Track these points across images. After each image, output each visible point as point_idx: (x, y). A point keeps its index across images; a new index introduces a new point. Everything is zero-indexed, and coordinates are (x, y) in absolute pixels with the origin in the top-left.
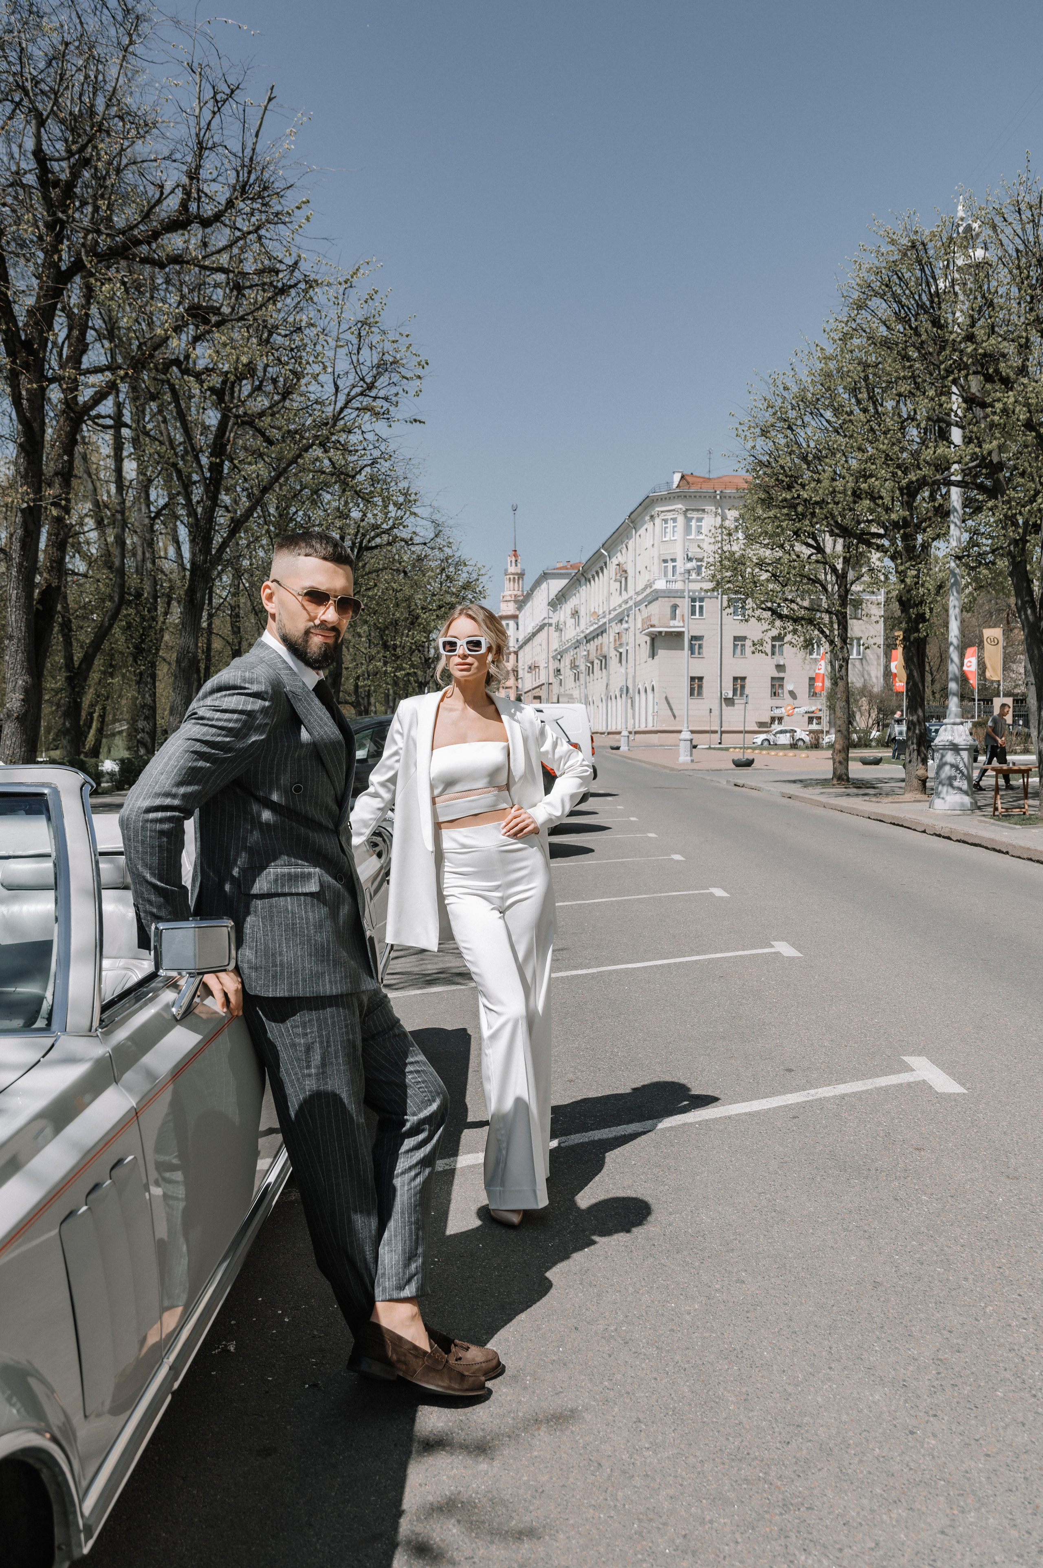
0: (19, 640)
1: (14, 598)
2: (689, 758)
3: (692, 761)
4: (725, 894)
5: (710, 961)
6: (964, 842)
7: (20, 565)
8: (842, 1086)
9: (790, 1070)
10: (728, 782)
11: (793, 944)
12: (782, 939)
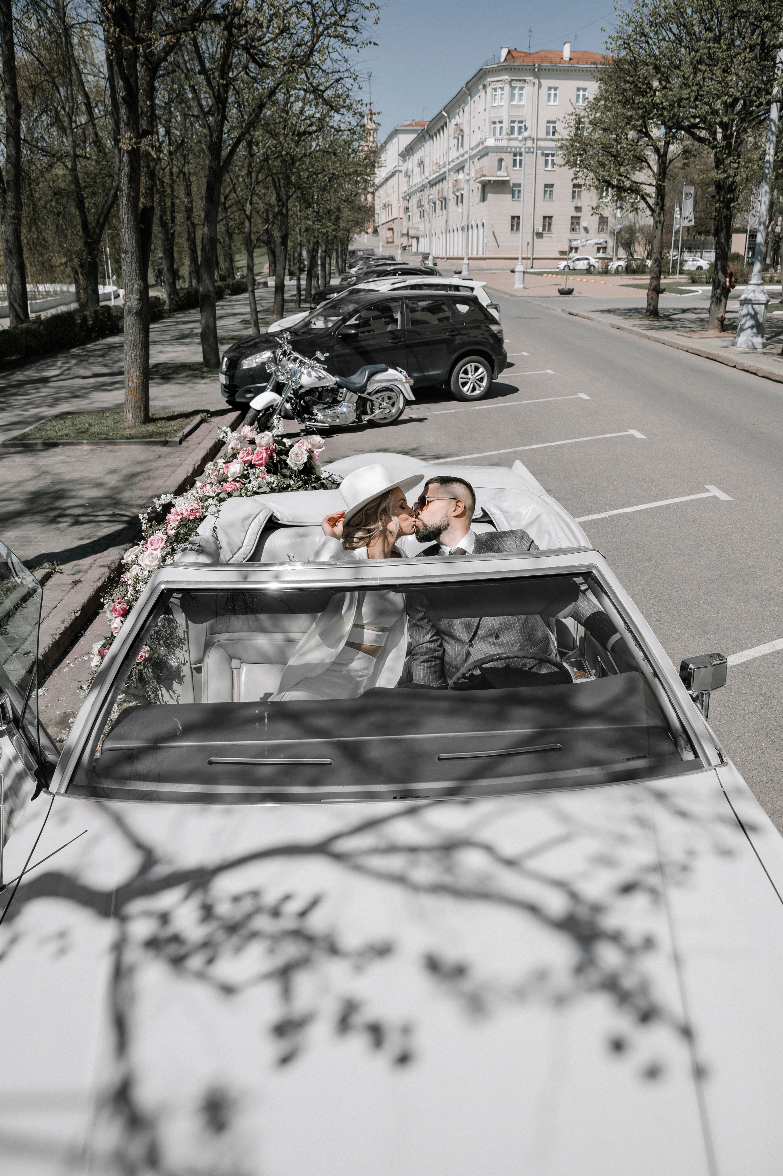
0: (131, 253)
2: (522, 286)
3: (524, 288)
4: (644, 437)
5: (674, 505)
7: (129, 195)
10: (565, 310)
11: (720, 488)
12: (711, 483)
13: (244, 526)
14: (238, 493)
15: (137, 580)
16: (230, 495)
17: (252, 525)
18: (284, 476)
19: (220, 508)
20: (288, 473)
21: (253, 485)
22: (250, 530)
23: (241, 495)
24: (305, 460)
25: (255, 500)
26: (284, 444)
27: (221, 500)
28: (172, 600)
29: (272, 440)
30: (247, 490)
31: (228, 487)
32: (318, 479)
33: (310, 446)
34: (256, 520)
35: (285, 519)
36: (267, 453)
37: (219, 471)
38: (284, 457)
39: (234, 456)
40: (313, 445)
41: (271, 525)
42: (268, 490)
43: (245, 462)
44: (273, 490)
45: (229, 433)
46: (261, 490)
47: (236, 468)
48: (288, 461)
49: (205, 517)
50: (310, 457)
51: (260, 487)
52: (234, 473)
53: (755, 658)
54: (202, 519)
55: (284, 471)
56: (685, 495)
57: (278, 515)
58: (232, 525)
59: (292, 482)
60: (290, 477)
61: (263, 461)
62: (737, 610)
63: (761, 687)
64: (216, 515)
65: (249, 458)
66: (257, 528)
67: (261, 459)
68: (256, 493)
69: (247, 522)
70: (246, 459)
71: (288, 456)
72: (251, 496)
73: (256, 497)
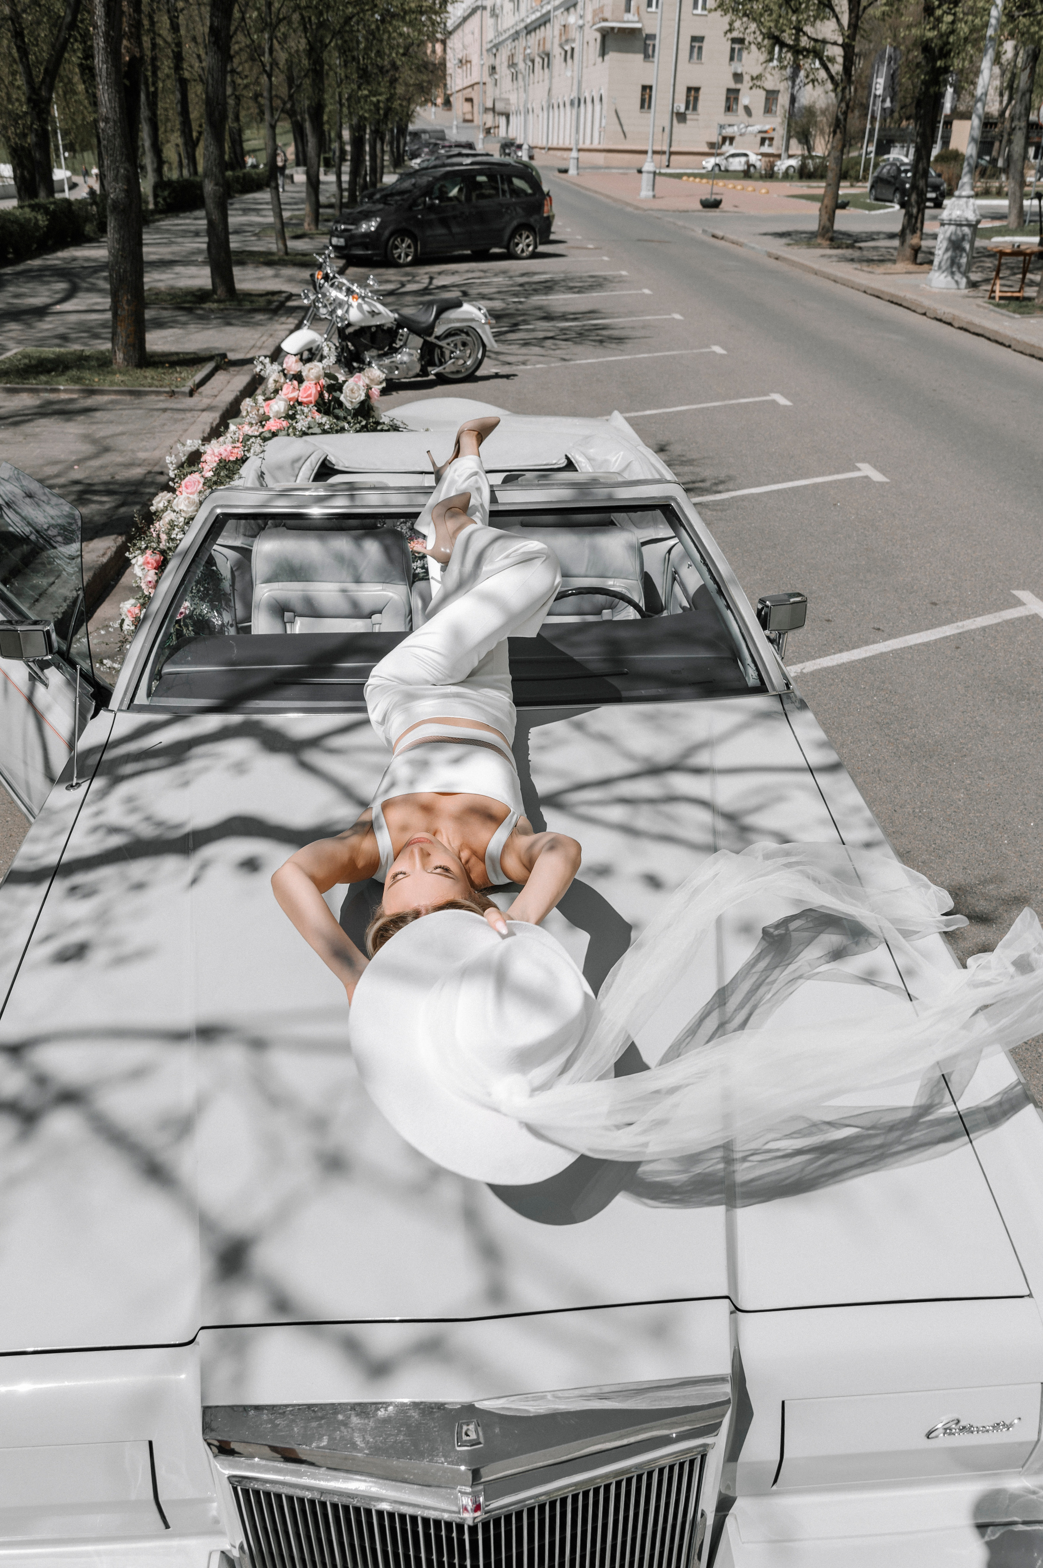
0: (115, 121)
1: (104, 73)
2: (651, 193)
3: (654, 196)
4: (788, 403)
5: (816, 486)
6: (966, 330)
8: (979, 619)
9: (935, 604)
10: (704, 231)
11: (875, 467)
12: (863, 461)
13: (293, 469)
14: (285, 433)
15: (172, 525)
16: (274, 434)
17: (303, 469)
18: (337, 418)
19: (265, 448)
20: (341, 414)
21: (301, 424)
22: (301, 474)
23: (288, 435)
24: (363, 398)
25: (306, 441)
26: (336, 379)
27: (265, 440)
28: (215, 547)
29: (322, 372)
30: (294, 428)
31: (272, 425)
32: (378, 423)
33: (367, 381)
34: (308, 463)
35: (341, 464)
36: (316, 388)
37: (258, 410)
38: (337, 394)
39: (276, 392)
40: (372, 380)
41: (324, 471)
42: (320, 431)
43: (290, 399)
44: (325, 432)
45: (268, 365)
46: (310, 431)
47: (278, 406)
48: (342, 398)
49: (247, 458)
50: (368, 396)
51: (309, 428)
52: (277, 412)
53: (882, 654)
54: (244, 460)
55: (336, 411)
56: (830, 474)
57: (331, 458)
58: (280, 468)
59: (346, 426)
60: (345, 418)
61: (312, 399)
62: (870, 603)
63: (883, 682)
64: (262, 455)
65: (295, 394)
66: (309, 473)
67: (310, 395)
68: (304, 434)
69: (297, 465)
70: (291, 395)
71: (342, 392)
72: (301, 436)
73: (306, 438)
